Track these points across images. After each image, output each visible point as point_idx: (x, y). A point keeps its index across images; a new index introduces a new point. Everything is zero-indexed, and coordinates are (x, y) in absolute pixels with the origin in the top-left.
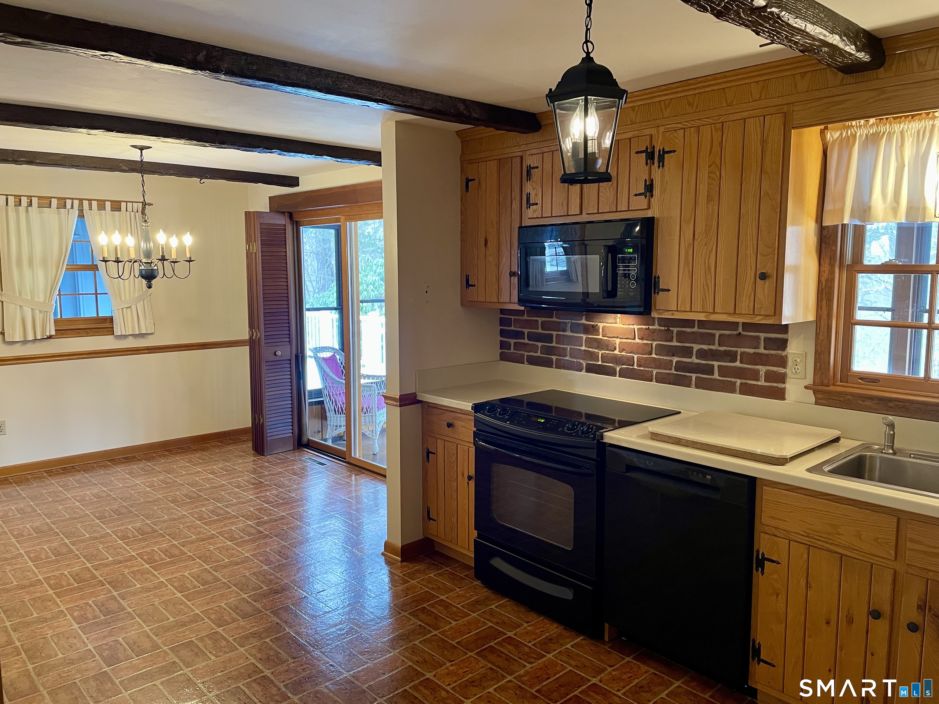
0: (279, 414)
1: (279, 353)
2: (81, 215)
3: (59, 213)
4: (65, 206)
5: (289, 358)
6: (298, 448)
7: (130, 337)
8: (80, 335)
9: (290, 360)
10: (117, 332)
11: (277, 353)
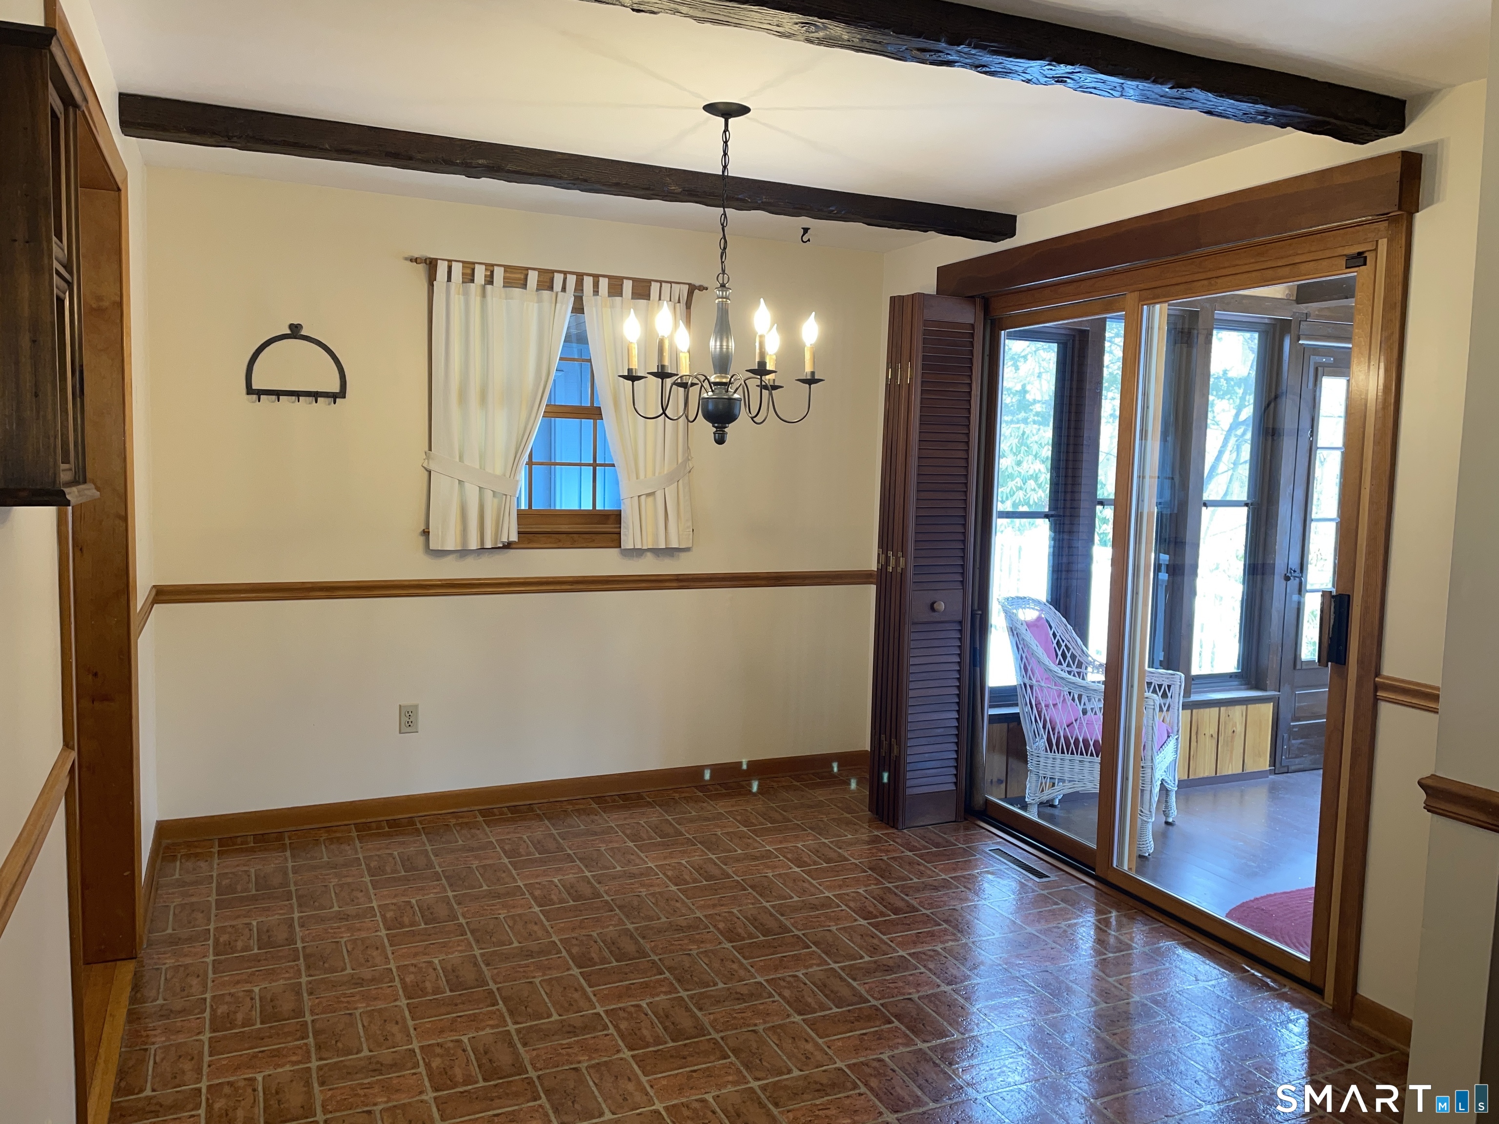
0: (932, 740)
1: (941, 606)
2: (578, 308)
3: (540, 301)
4: (553, 288)
5: (959, 618)
6: (966, 819)
7: (649, 554)
8: (561, 545)
9: (960, 622)
10: (627, 542)
11: (935, 605)
